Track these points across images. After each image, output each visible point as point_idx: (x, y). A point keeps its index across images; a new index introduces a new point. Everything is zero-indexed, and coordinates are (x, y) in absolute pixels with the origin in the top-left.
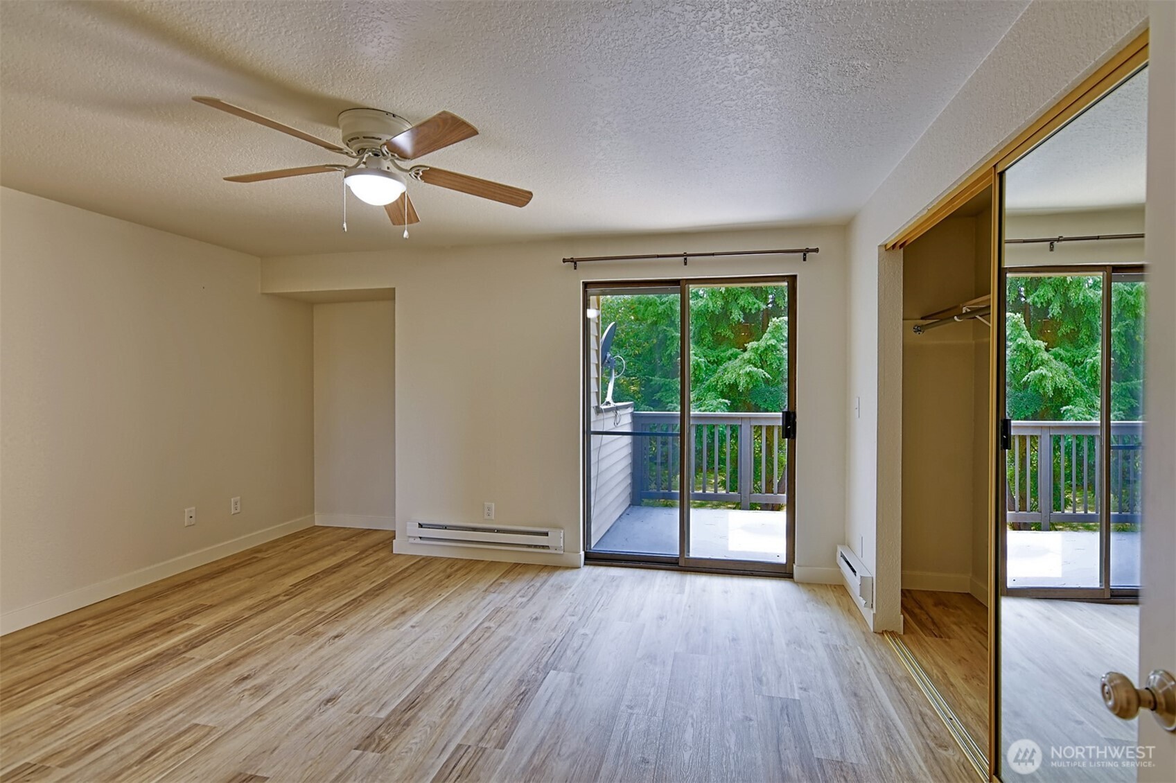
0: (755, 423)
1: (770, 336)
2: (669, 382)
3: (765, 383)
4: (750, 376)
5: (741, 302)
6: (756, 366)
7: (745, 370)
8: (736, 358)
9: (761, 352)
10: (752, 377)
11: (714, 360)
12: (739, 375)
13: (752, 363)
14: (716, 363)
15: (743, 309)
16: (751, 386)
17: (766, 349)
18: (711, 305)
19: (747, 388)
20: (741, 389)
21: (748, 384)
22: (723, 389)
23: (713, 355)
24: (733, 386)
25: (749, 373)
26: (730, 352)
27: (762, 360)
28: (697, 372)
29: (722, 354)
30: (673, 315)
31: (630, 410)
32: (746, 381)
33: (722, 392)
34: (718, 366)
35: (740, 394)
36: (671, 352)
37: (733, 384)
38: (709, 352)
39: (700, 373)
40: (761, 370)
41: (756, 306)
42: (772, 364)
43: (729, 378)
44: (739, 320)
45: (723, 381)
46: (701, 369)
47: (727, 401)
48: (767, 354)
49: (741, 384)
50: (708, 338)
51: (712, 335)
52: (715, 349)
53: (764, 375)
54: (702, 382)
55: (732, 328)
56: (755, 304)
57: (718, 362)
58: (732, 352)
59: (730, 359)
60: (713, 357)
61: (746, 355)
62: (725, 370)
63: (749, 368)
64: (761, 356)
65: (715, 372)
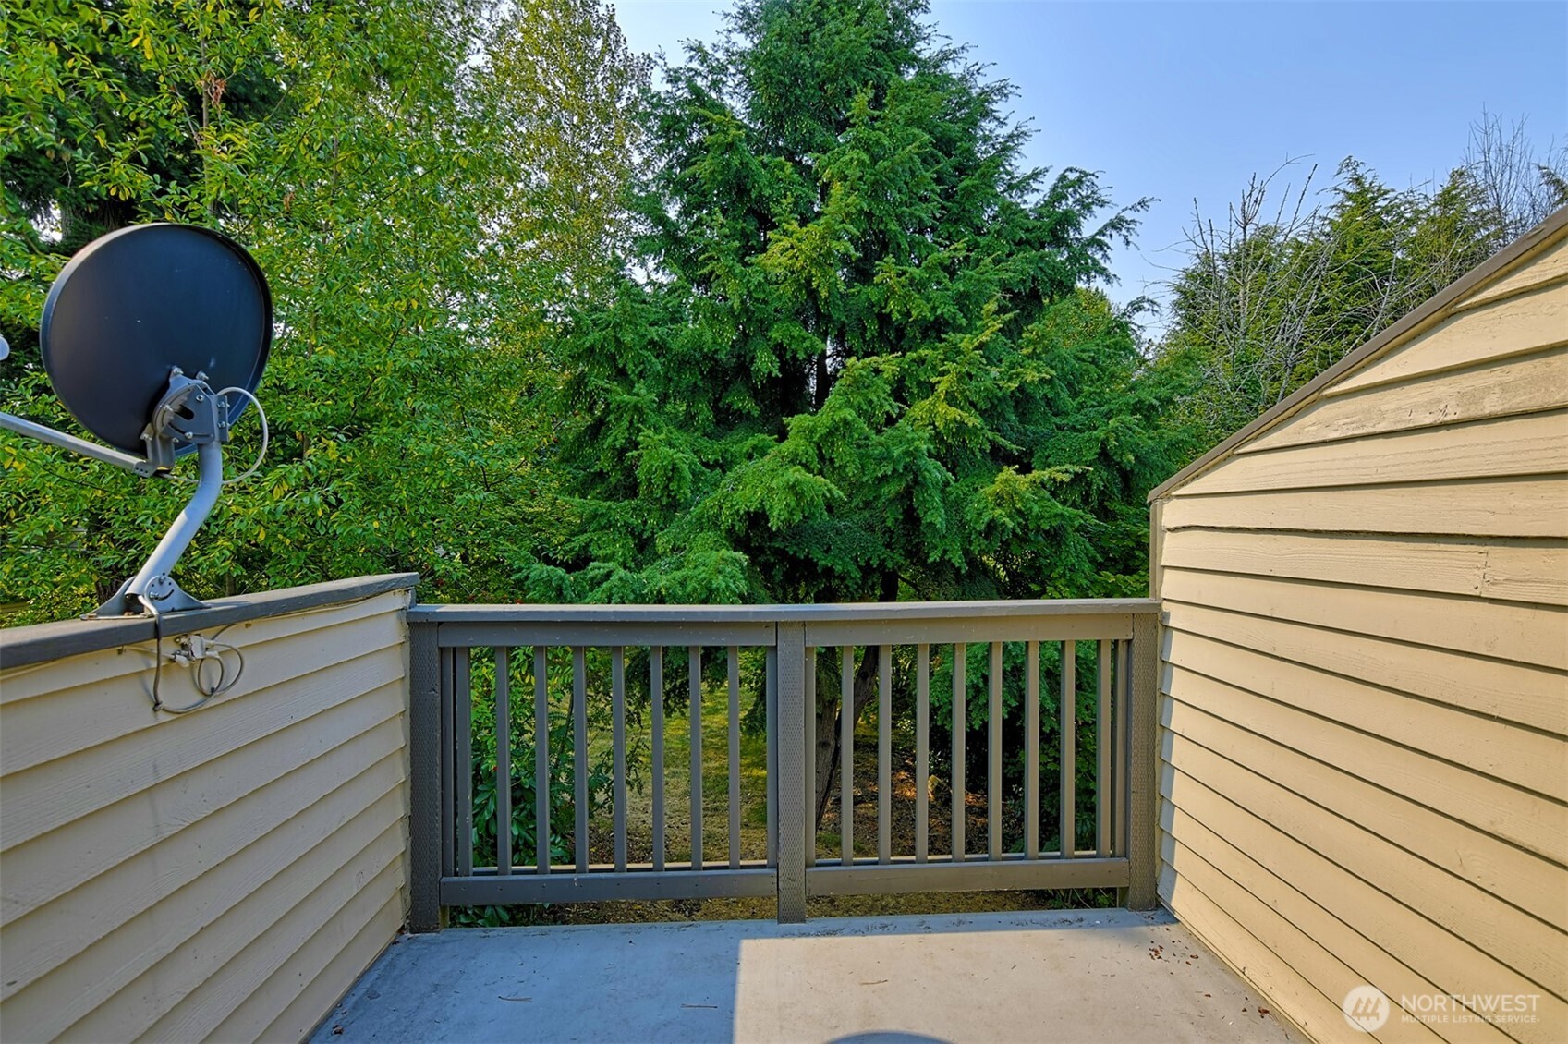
0: (821, 640)
1: (841, 400)
2: (609, 507)
3: (830, 509)
4: (796, 494)
5: (775, 335)
6: (809, 470)
7: (785, 478)
8: (764, 454)
9: (821, 436)
10: (799, 496)
11: (716, 461)
12: (770, 490)
13: (800, 464)
14: (721, 466)
15: (779, 349)
16: (797, 518)
17: (830, 433)
18: (708, 336)
19: (788, 523)
20: (774, 524)
21: (791, 513)
22: (733, 525)
23: (713, 449)
24: (757, 519)
25: (793, 487)
26: (751, 441)
27: (821, 457)
28: (673, 486)
29: (734, 448)
30: (621, 356)
31: (399, 601)
32: (788, 505)
33: (730, 531)
34: (724, 472)
35: (773, 536)
36: (616, 439)
37: (755, 513)
38: (705, 442)
39: (680, 488)
40: (820, 478)
41: (807, 344)
42: (846, 466)
43: (747, 498)
44: (770, 373)
45: (732, 506)
46: (682, 478)
47: (740, 555)
48: (833, 444)
49: (775, 514)
50: (705, 412)
51: (716, 409)
52: (718, 438)
53: (829, 490)
54: (686, 507)
55: (756, 395)
56: (804, 339)
57: (724, 466)
58: (755, 442)
59: (750, 457)
60: (714, 453)
61: (787, 446)
62: (739, 479)
63: (796, 473)
64: (819, 448)
65: (716, 485)
